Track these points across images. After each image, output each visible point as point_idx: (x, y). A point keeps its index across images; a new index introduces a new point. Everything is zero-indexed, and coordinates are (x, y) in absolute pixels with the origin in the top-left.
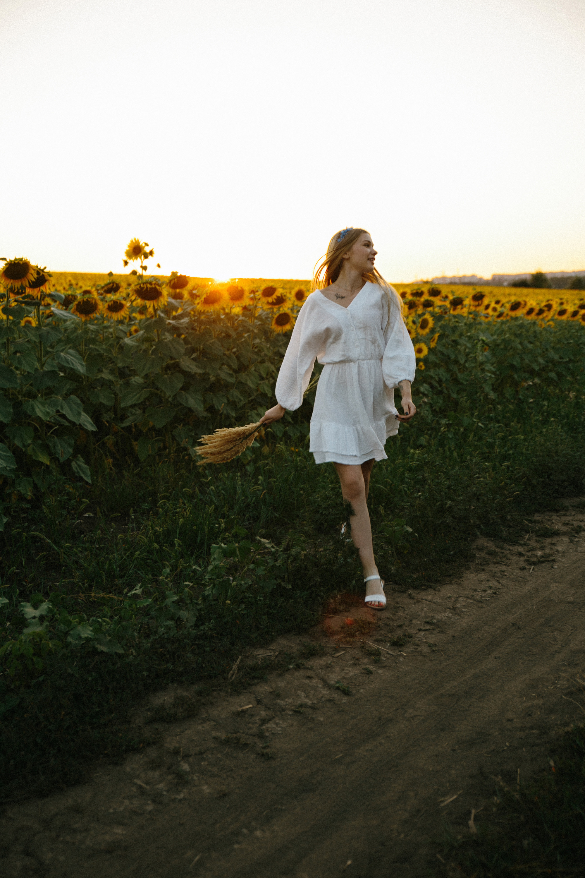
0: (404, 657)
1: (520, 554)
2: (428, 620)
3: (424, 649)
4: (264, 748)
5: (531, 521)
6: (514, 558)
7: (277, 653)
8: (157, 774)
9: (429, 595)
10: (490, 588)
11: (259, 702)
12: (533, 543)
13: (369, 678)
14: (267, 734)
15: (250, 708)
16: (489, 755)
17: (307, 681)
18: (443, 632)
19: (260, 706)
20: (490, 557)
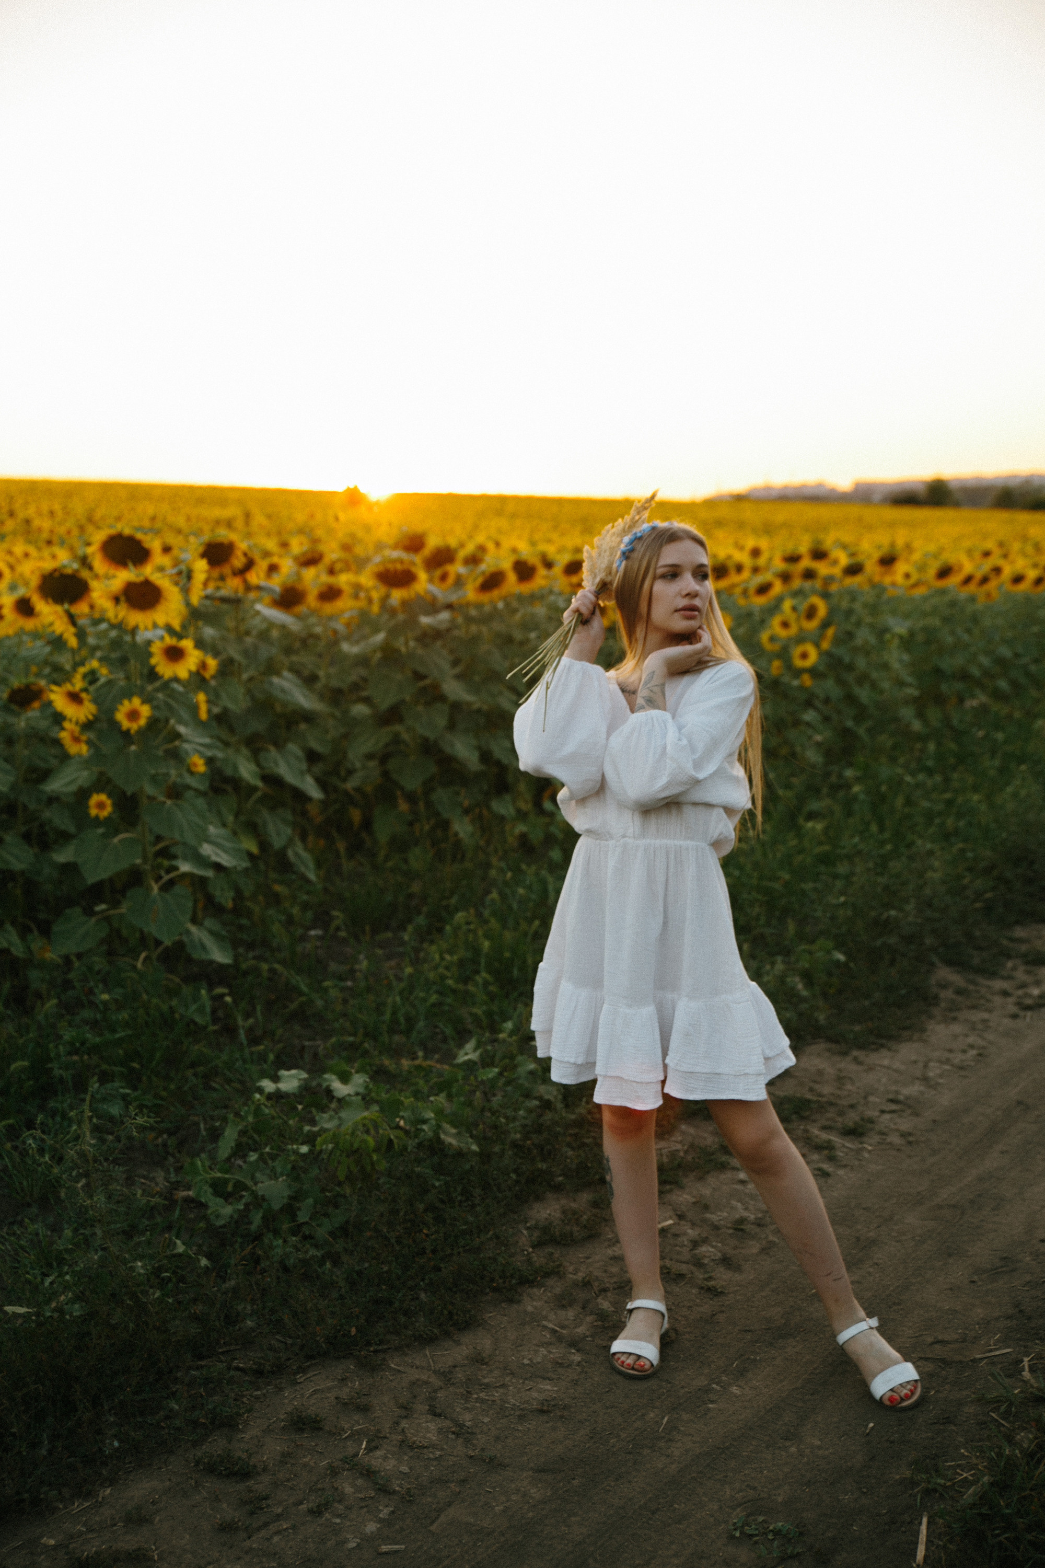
0: (869, 1152)
1: (1005, 994)
2: (891, 1097)
3: (895, 1139)
4: (706, 1279)
5: (1012, 940)
6: (998, 1000)
7: (686, 1148)
8: (571, 1314)
9: (883, 1058)
10: (972, 1047)
11: (681, 1217)
12: (1020, 975)
13: (826, 1182)
14: (706, 1261)
15: (670, 1225)
16: (1025, 1288)
17: (739, 1187)
18: (917, 1115)
19: (683, 1222)
20: (959, 999)
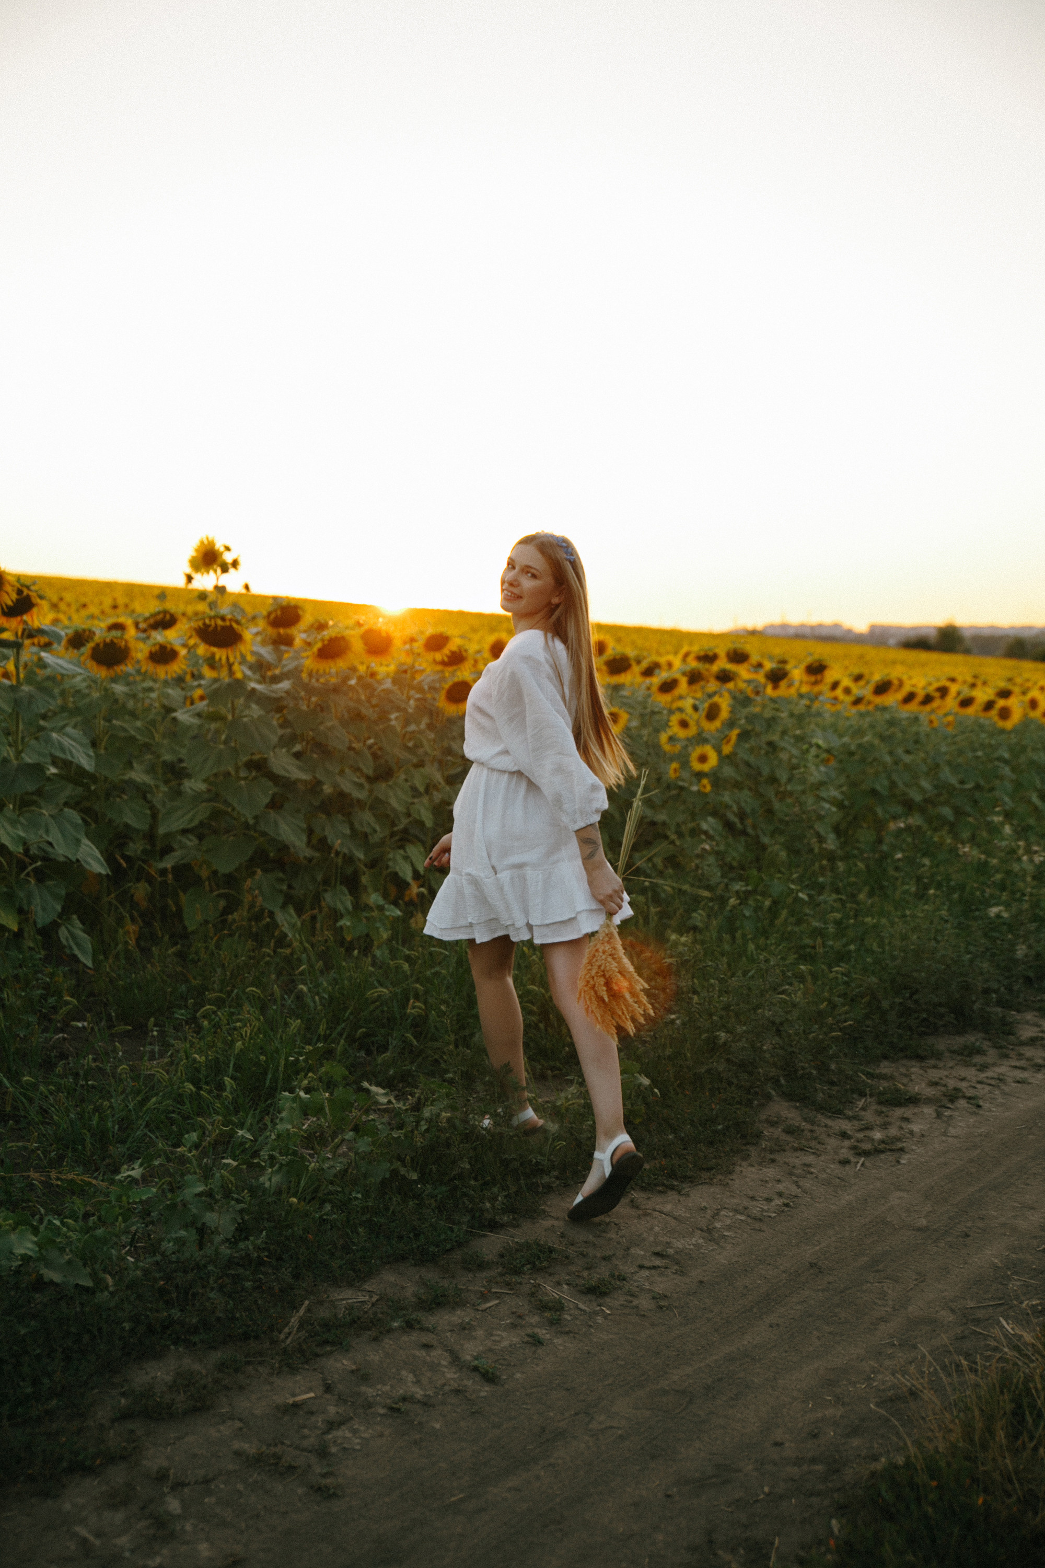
0: (606, 1317)
1: (844, 1135)
2: (658, 1249)
3: (645, 1303)
4: (324, 1476)
5: (871, 1076)
6: (833, 1142)
7: (375, 1298)
8: (119, 1517)
9: (668, 1203)
10: (780, 1195)
11: (328, 1388)
12: (869, 1116)
13: (534, 1352)
14: (334, 1450)
15: (311, 1398)
16: (730, 1509)
17: (421, 1353)
18: (682, 1273)
19: (328, 1396)
20: (789, 1138)
